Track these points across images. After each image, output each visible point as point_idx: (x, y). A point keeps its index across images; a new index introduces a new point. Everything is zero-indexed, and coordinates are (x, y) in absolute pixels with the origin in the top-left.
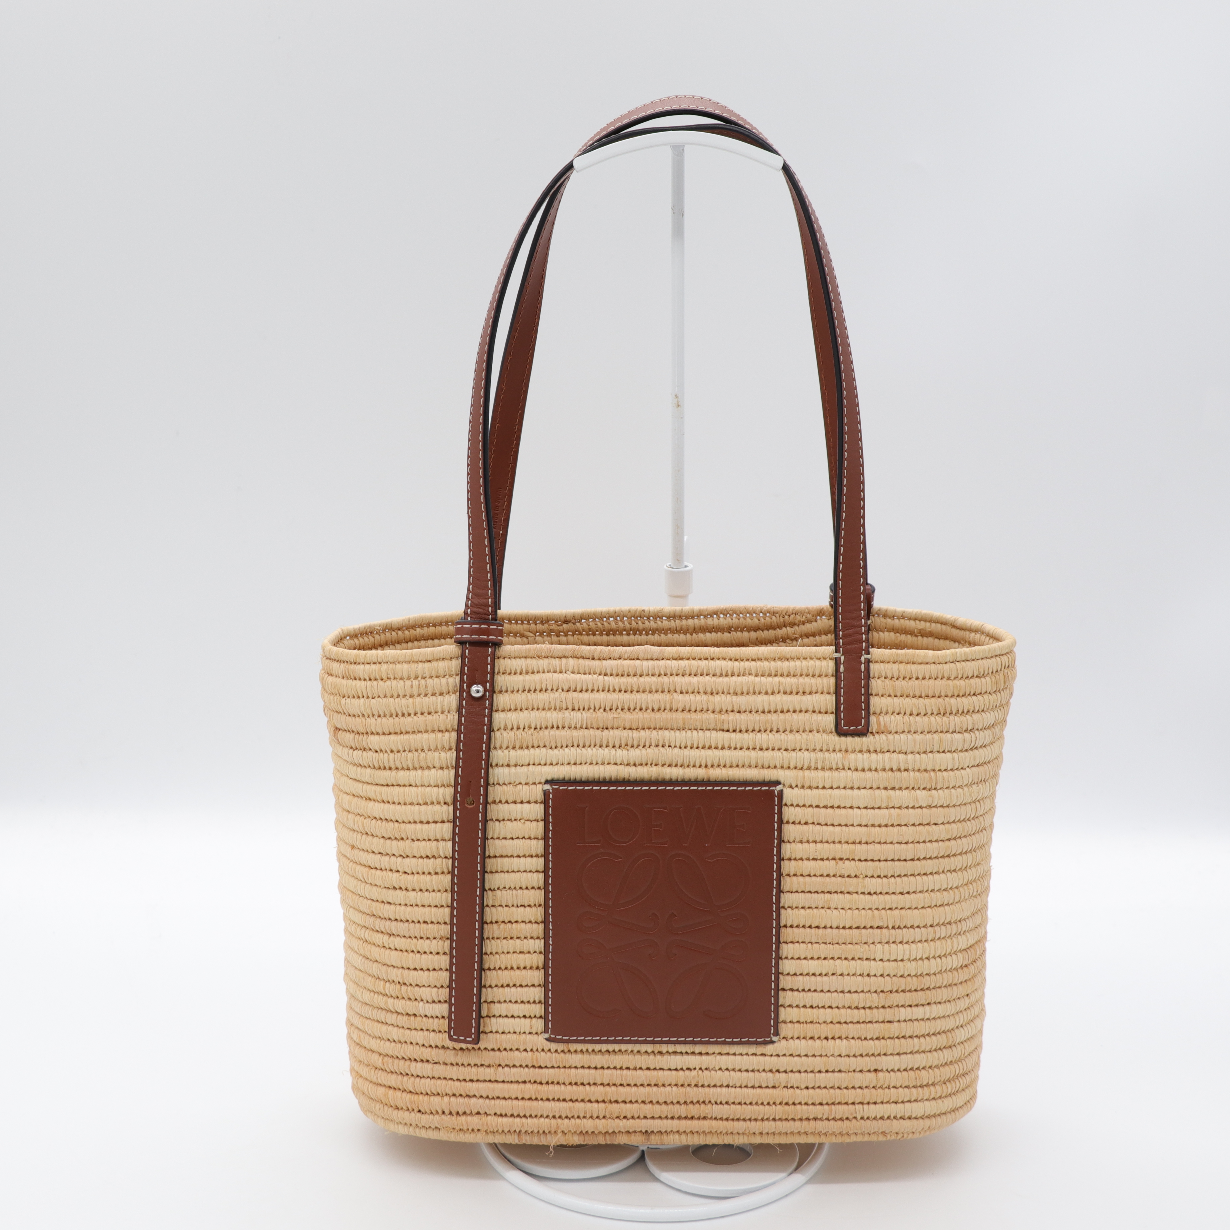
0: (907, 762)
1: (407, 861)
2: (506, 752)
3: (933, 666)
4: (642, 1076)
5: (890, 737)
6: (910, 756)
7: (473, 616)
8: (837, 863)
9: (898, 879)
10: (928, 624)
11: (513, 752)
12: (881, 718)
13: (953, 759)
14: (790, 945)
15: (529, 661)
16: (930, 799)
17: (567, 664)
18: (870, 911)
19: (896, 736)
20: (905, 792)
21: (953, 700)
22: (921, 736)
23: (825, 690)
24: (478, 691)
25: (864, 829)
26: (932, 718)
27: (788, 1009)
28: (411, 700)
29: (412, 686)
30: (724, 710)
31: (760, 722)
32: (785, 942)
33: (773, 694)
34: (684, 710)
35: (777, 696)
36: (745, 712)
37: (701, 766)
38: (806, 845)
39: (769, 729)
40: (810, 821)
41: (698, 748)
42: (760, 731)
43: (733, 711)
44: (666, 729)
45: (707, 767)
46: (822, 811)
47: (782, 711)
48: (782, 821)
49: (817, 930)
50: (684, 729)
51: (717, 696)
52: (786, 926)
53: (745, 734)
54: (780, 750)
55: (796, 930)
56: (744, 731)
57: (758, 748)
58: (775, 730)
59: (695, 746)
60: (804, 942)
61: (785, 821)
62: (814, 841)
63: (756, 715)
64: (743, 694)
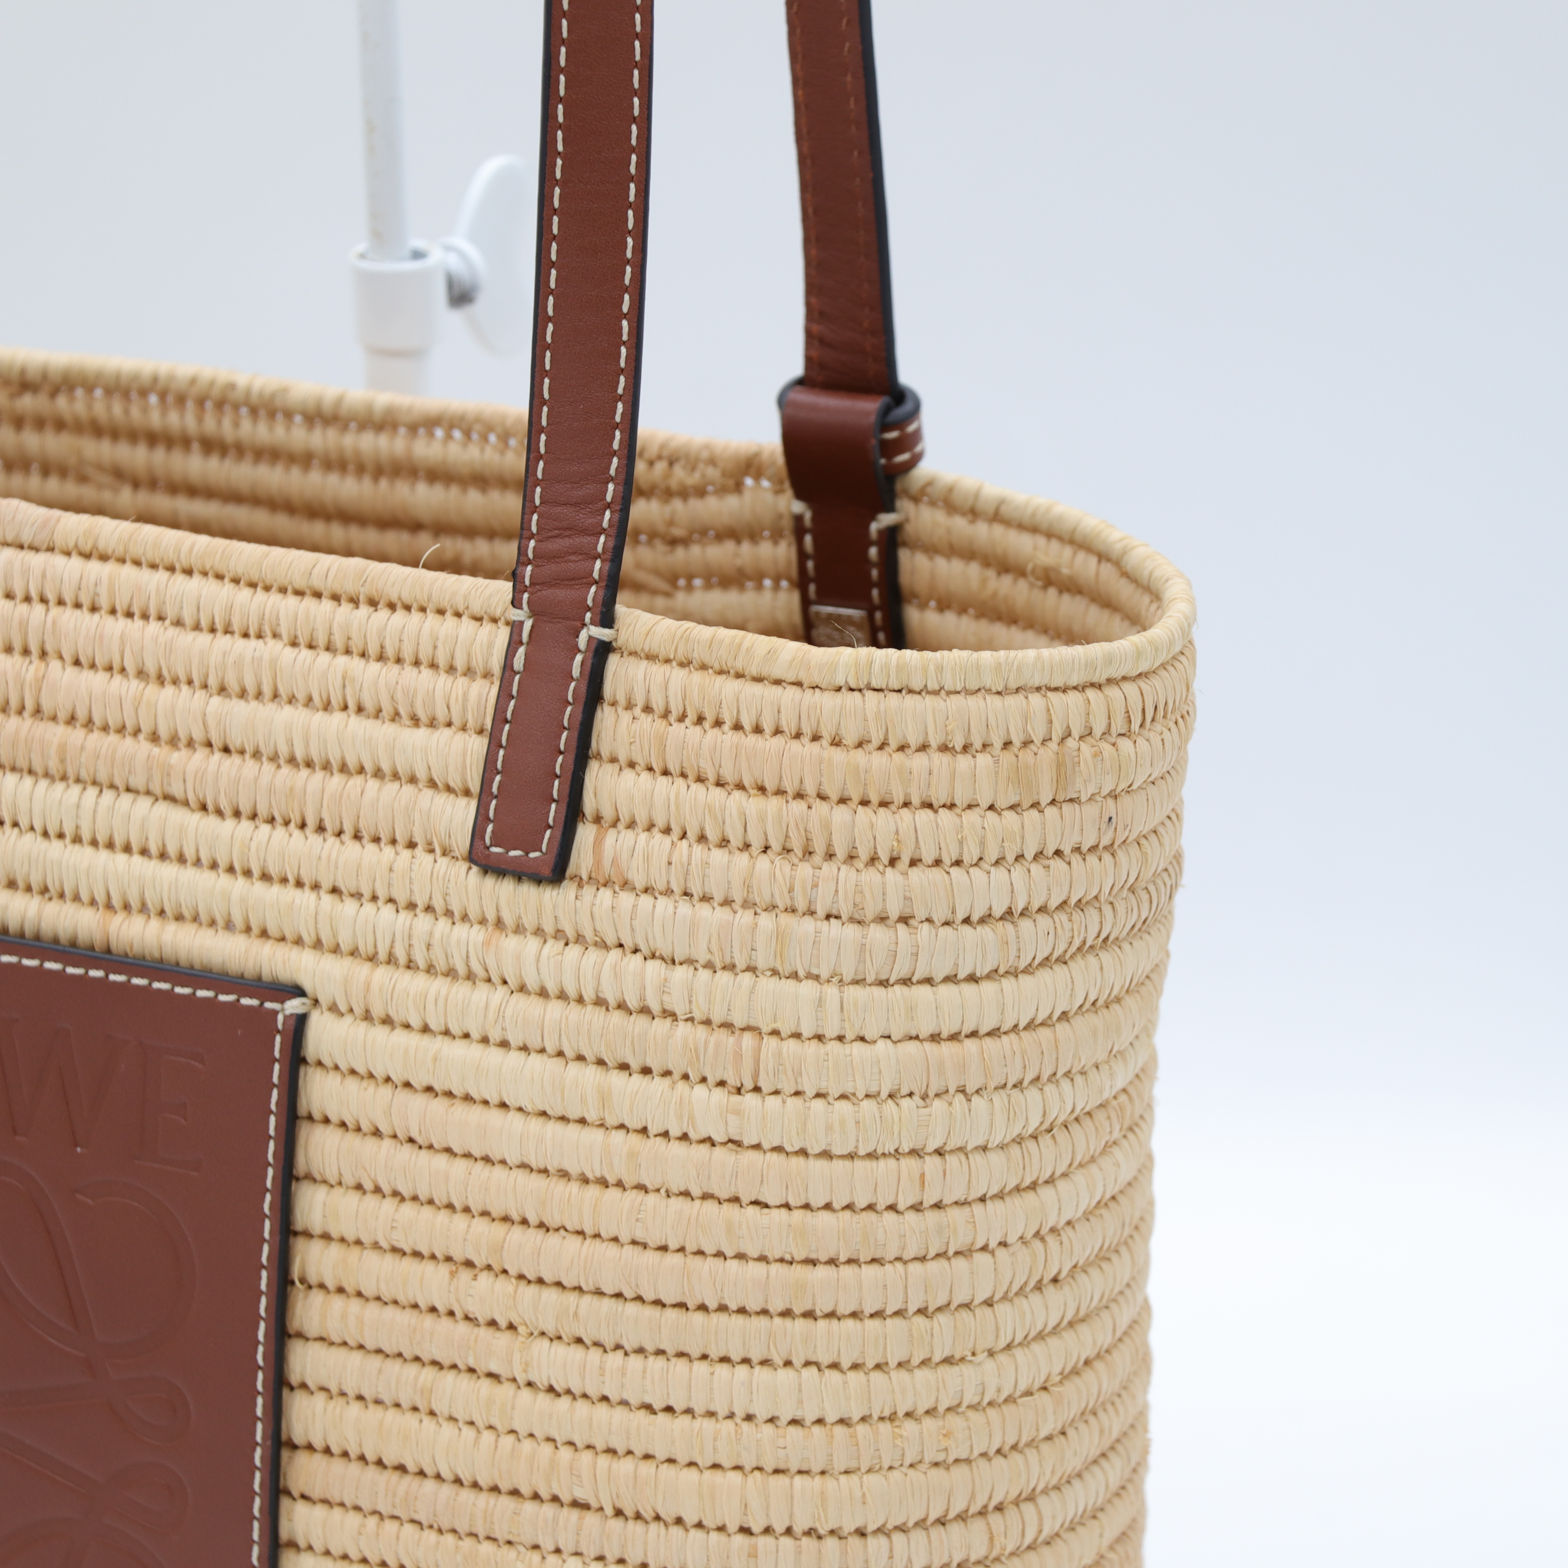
0: (664, 988)
3: (792, 692)
5: (626, 899)
6: (681, 973)
8: (453, 1274)
9: (635, 1361)
10: (1068, 551)
12: (611, 834)
13: (820, 1002)
14: (319, 1511)
16: (732, 1119)
18: (548, 1448)
19: (646, 900)
20: (659, 1085)
21: (841, 814)
22: (722, 914)
23: (471, 724)
25: (536, 1182)
26: (763, 863)
30: (183, 735)
31: (271, 790)
32: (304, 1497)
33: (327, 707)
34: (72, 720)
35: (338, 717)
36: (242, 752)
37: (93, 902)
38: (371, 1201)
39: (296, 818)
40: (384, 1128)
41: (94, 843)
42: (271, 820)
43: (209, 745)
44: (13, 769)
45: (109, 906)
46: (418, 1102)
47: (344, 768)
48: (302, 1110)
49: (395, 1476)
50: (64, 778)
51: (169, 690)
52: (310, 1447)
53: (230, 823)
54: (316, 887)
55: (338, 1465)
56: (228, 811)
57: (256, 872)
58: (311, 822)
59: (86, 836)
60: (357, 1508)
61: (317, 1115)
62: (396, 1194)
63: (268, 768)
64: (243, 694)
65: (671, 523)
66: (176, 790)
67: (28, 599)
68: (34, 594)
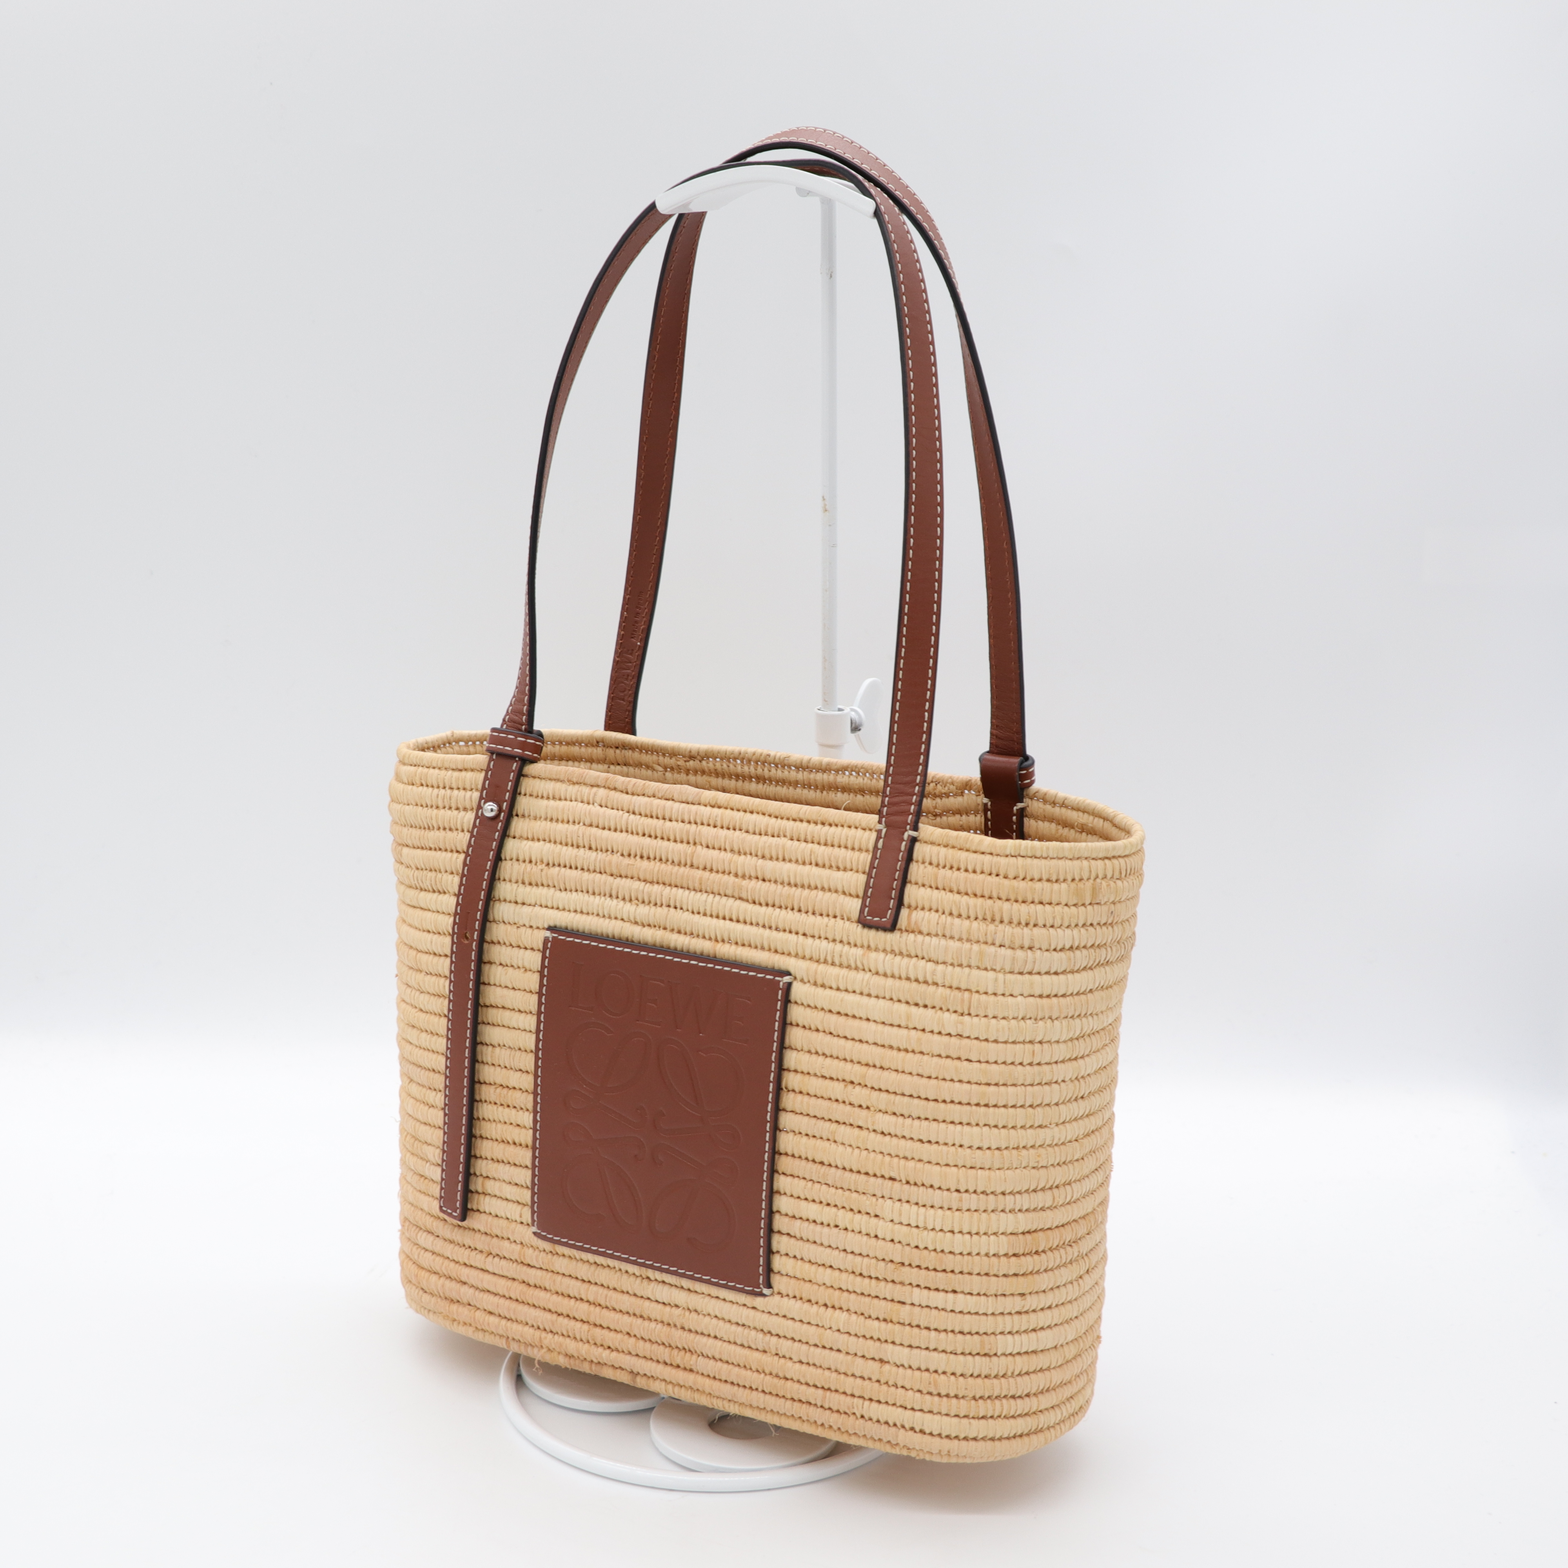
0: (934, 973)
2: (515, 886)
3: (988, 857)
4: (626, 1302)
5: (920, 938)
6: (941, 967)
8: (846, 1086)
9: (917, 1122)
10: (1091, 818)
11: (521, 888)
12: (914, 913)
13: (996, 980)
14: (789, 1179)
15: (559, 784)
16: (959, 1026)
17: (595, 794)
18: (880, 1156)
19: (928, 938)
20: (930, 1012)
21: (1006, 905)
22: (958, 944)
23: (860, 869)
24: (492, 810)
25: (880, 1050)
26: (975, 924)
27: (784, 1258)
28: (437, 812)
29: (439, 796)
30: (747, 874)
31: (781, 895)
32: (783, 1174)
33: (804, 863)
34: (705, 869)
35: (808, 867)
36: (770, 881)
37: (710, 939)
38: (814, 1057)
39: (790, 906)
40: (820, 1028)
41: (711, 916)
42: (780, 907)
43: (757, 878)
44: (682, 887)
45: (717, 941)
46: (834, 1018)
47: (809, 887)
48: (788, 1021)
49: (820, 1166)
50: (701, 891)
51: (743, 857)
52: (786, 1154)
53: (764, 908)
54: (797, 933)
55: (797, 1162)
56: (764, 904)
57: (774, 927)
58: (796, 908)
59: (708, 913)
60: (804, 1178)
61: (794, 1023)
62: (824, 1054)
63: (780, 887)
64: (771, 859)
65: (935, 808)
66: (744, 896)
67: (690, 823)
68: (692, 821)
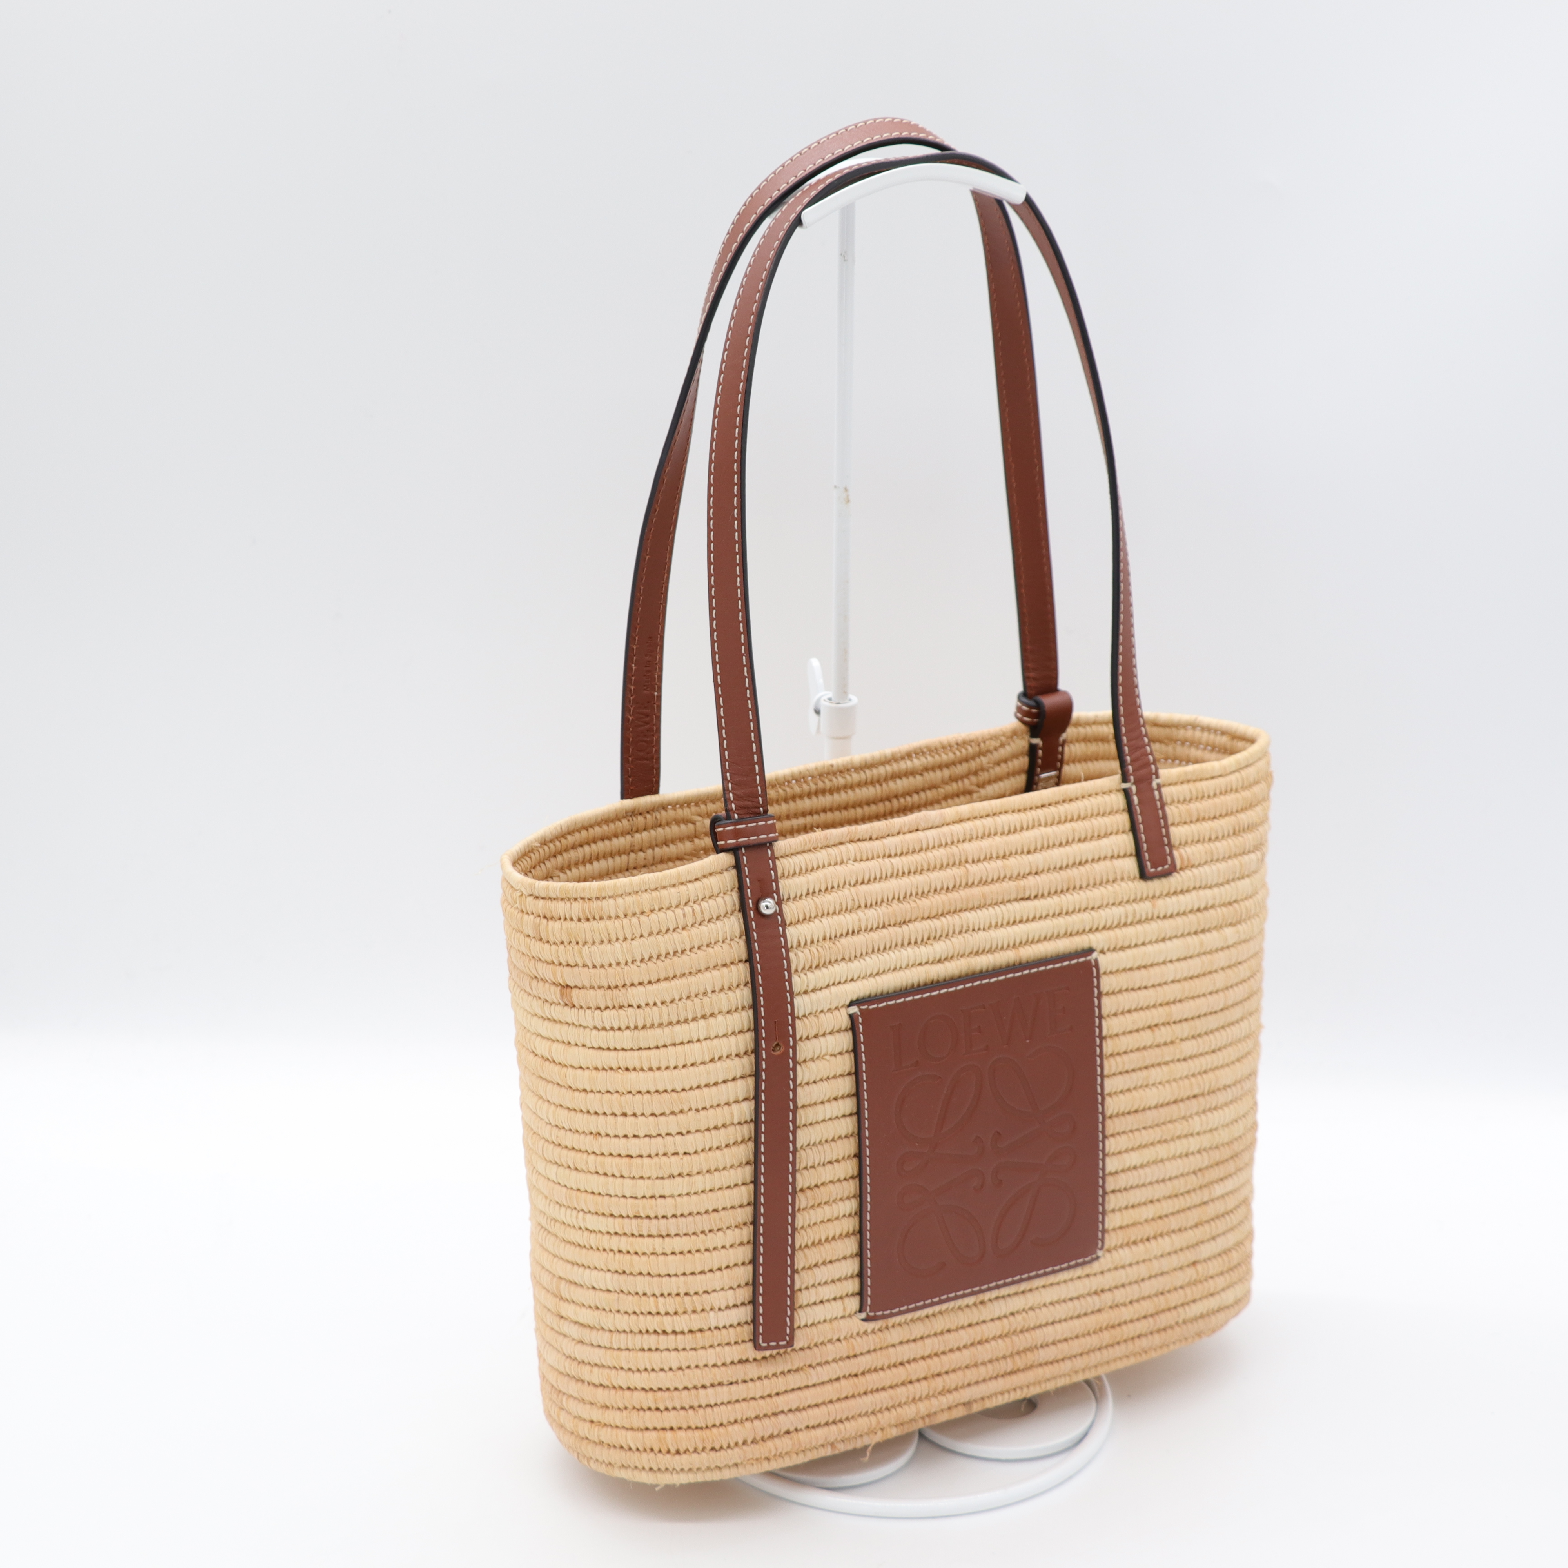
0: (1212, 897)
1: (689, 1137)
2: (803, 975)
4: (965, 1337)
6: (1215, 890)
7: (740, 812)
8: (1153, 1031)
9: (1210, 1036)
11: (810, 974)
12: (1184, 850)
15: (806, 855)
17: (846, 852)
18: (1186, 1080)
19: (1200, 869)
20: (1214, 933)
22: (1223, 863)
24: (767, 907)
25: (1177, 985)
26: (1230, 841)
27: (1115, 1214)
28: (685, 933)
29: (684, 915)
36: (1043, 871)
37: (1010, 947)
38: (1124, 1016)
40: (1128, 988)
44: (967, 910)
49: (1138, 1114)
50: (985, 906)
52: (1109, 1117)
55: (1118, 1120)
60: (1126, 1132)
62: (1132, 1010)
